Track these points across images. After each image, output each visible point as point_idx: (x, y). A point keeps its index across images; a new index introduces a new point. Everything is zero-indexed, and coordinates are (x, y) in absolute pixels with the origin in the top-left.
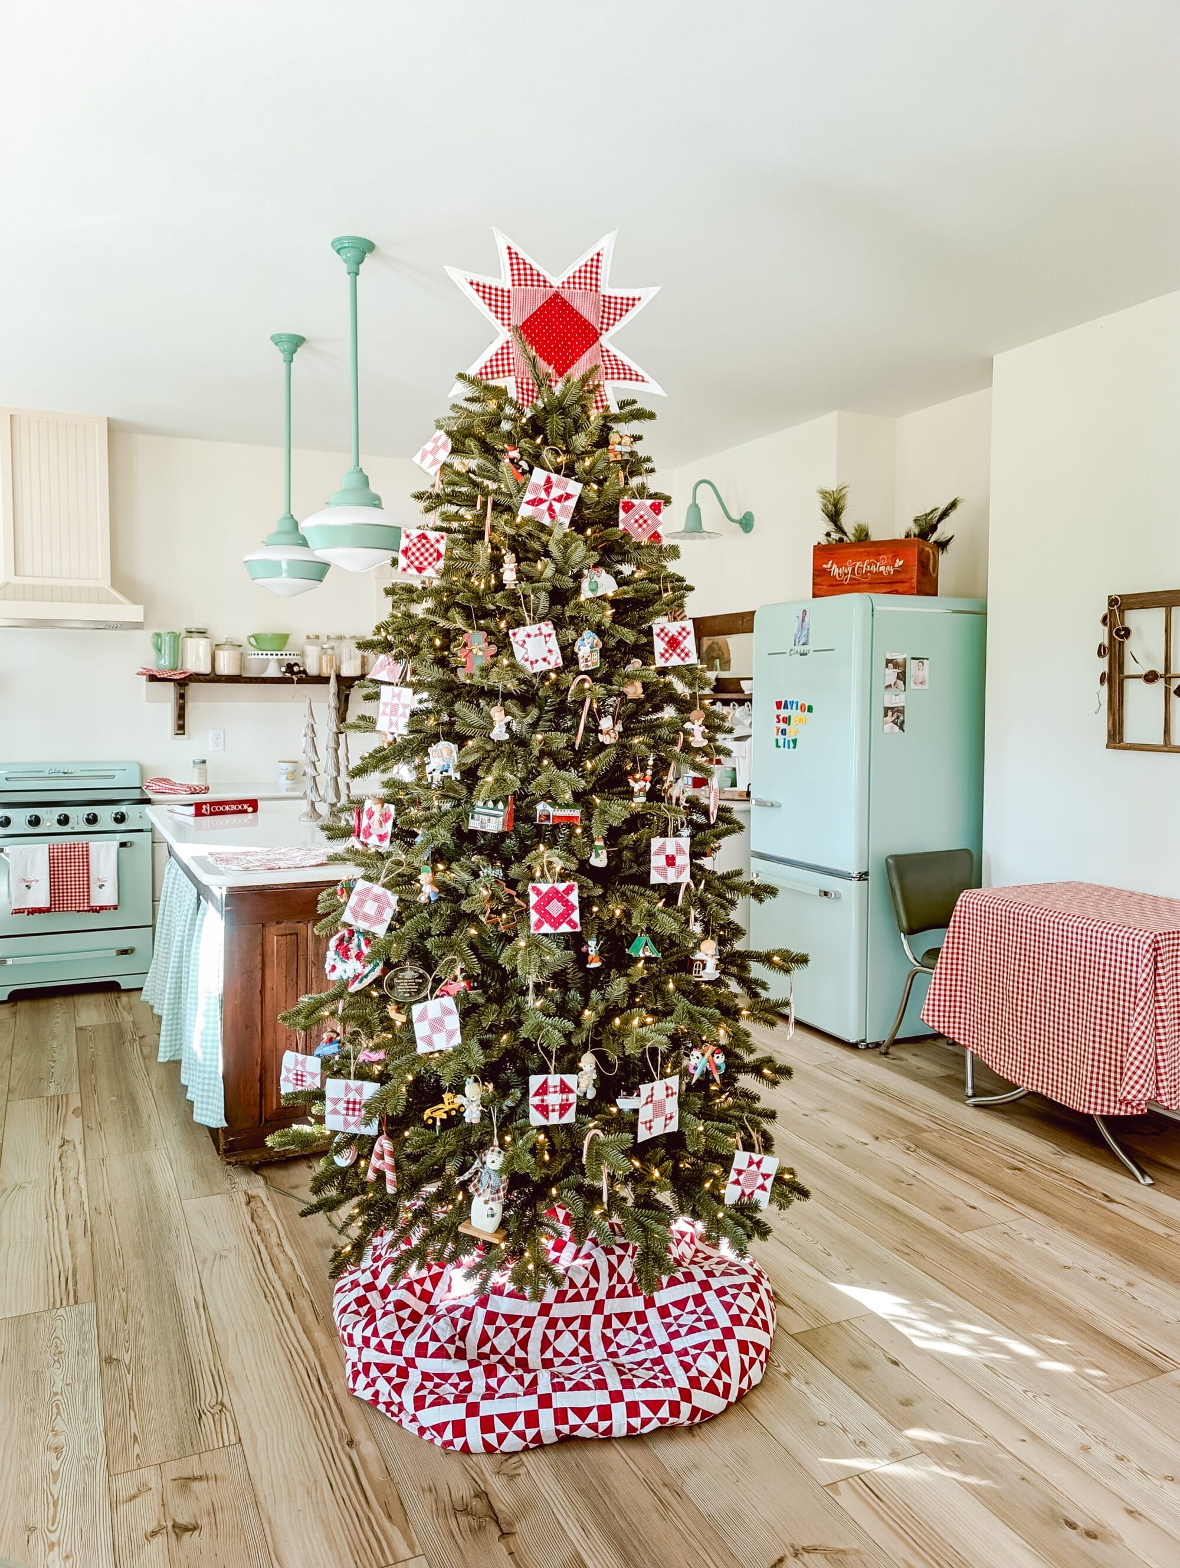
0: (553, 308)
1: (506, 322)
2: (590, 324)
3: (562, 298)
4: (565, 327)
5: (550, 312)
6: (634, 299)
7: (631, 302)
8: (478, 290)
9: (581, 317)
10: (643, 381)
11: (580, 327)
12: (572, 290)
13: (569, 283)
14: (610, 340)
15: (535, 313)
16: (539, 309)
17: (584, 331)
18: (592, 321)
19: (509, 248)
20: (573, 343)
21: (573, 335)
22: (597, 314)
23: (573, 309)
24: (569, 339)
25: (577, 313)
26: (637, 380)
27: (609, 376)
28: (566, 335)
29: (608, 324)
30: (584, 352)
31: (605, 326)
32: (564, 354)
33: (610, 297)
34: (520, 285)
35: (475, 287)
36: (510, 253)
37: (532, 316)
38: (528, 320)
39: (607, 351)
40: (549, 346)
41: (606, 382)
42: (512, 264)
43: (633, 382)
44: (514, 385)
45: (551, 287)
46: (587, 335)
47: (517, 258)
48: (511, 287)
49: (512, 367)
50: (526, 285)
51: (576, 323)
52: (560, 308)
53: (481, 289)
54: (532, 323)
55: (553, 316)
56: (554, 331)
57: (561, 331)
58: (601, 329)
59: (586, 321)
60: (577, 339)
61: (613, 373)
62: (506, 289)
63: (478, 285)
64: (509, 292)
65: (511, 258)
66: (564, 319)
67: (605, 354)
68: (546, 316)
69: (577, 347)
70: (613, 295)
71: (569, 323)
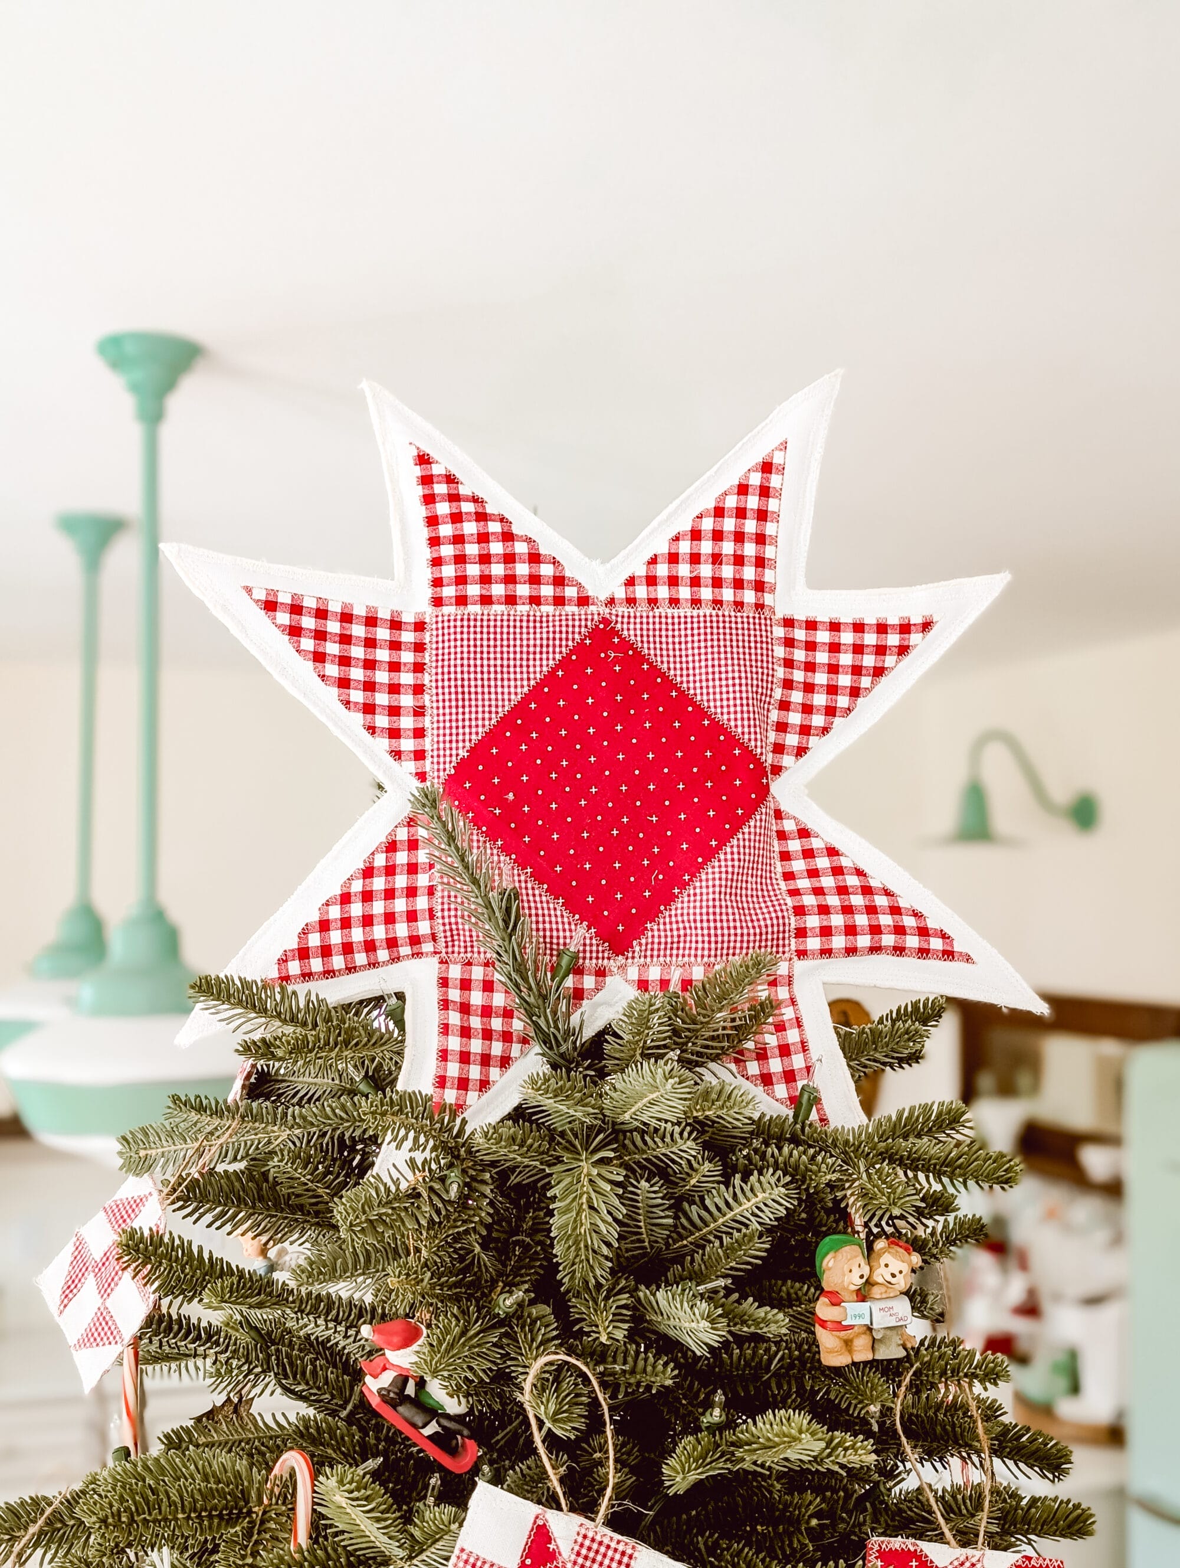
0: (590, 686)
1: (407, 744)
2: (733, 741)
3: (626, 645)
4: (636, 756)
5: (576, 702)
6: (905, 628)
7: (893, 639)
8: (295, 631)
9: (701, 712)
10: (948, 954)
11: (694, 754)
12: (664, 610)
13: (651, 581)
14: (816, 789)
15: (520, 709)
16: (535, 693)
17: (709, 770)
18: (739, 728)
19: (423, 460)
20: (668, 817)
21: (666, 787)
22: (762, 698)
23: (669, 684)
24: (653, 803)
25: (685, 698)
26: (923, 952)
27: (813, 943)
28: (638, 787)
29: (805, 730)
30: (710, 854)
31: (792, 740)
32: (631, 864)
33: (811, 625)
34: (462, 600)
35: (284, 618)
36: (427, 480)
37: (506, 722)
38: (493, 736)
39: (804, 833)
40: (571, 835)
41: (800, 966)
42: (432, 521)
43: (909, 962)
44: (434, 994)
45: (583, 601)
46: (723, 782)
47: (454, 498)
48: (429, 612)
49: (423, 927)
50: (486, 600)
51: (678, 739)
52: (618, 683)
53: (308, 622)
54: (509, 749)
55: (591, 716)
56: (593, 775)
57: (622, 772)
58: (779, 749)
59: (717, 727)
60: (681, 801)
61: (826, 932)
62: (408, 618)
63: (296, 609)
64: (420, 626)
65: (429, 499)
66: (633, 726)
67: (794, 846)
68: (562, 718)
69: (683, 831)
70: (823, 617)
71: (649, 740)
